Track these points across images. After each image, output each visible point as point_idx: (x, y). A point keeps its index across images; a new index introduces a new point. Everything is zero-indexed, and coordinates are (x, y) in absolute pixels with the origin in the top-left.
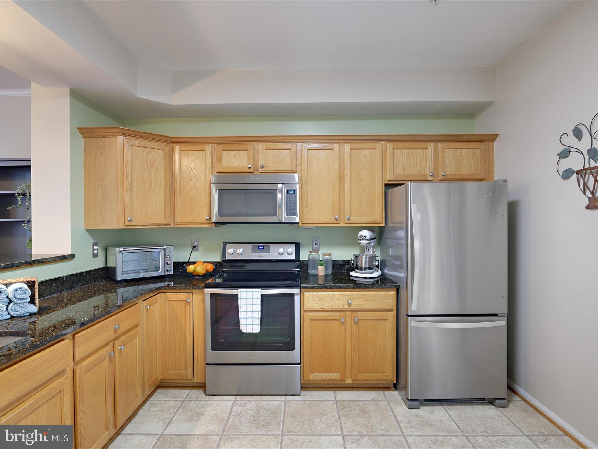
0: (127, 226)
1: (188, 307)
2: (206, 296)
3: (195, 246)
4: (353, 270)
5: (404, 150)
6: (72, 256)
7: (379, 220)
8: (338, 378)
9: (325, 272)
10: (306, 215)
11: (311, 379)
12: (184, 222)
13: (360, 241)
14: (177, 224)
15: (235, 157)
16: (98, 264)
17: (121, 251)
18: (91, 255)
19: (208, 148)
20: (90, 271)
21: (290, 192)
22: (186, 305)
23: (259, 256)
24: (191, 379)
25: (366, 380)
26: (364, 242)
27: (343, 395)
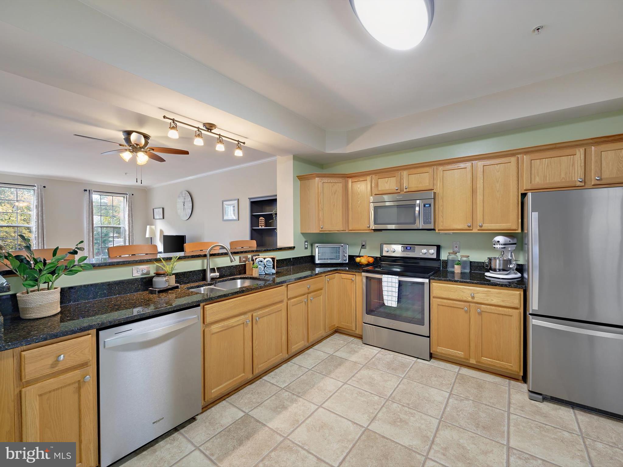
0: (321, 231)
1: (353, 283)
2: (363, 277)
3: (364, 246)
4: (488, 271)
5: (544, 159)
6: (294, 247)
7: (514, 227)
8: (462, 356)
9: (461, 271)
10: (442, 224)
11: (438, 351)
12: (354, 229)
13: (494, 246)
14: (350, 230)
15: (387, 183)
16: (307, 253)
17: (317, 246)
18: (304, 248)
19: (369, 178)
20: (303, 257)
21: (426, 206)
22: (352, 282)
23: (407, 254)
24: (354, 331)
25: (489, 365)
26: (498, 246)
27: (465, 371)
